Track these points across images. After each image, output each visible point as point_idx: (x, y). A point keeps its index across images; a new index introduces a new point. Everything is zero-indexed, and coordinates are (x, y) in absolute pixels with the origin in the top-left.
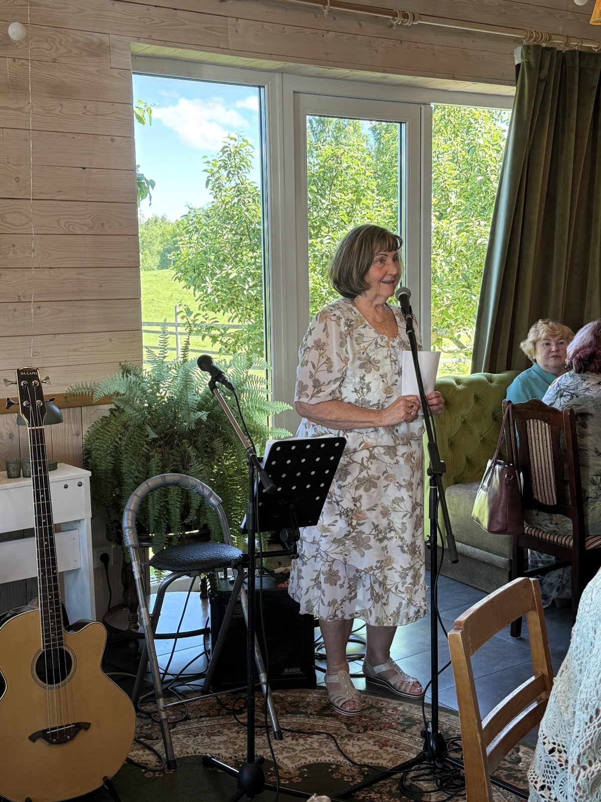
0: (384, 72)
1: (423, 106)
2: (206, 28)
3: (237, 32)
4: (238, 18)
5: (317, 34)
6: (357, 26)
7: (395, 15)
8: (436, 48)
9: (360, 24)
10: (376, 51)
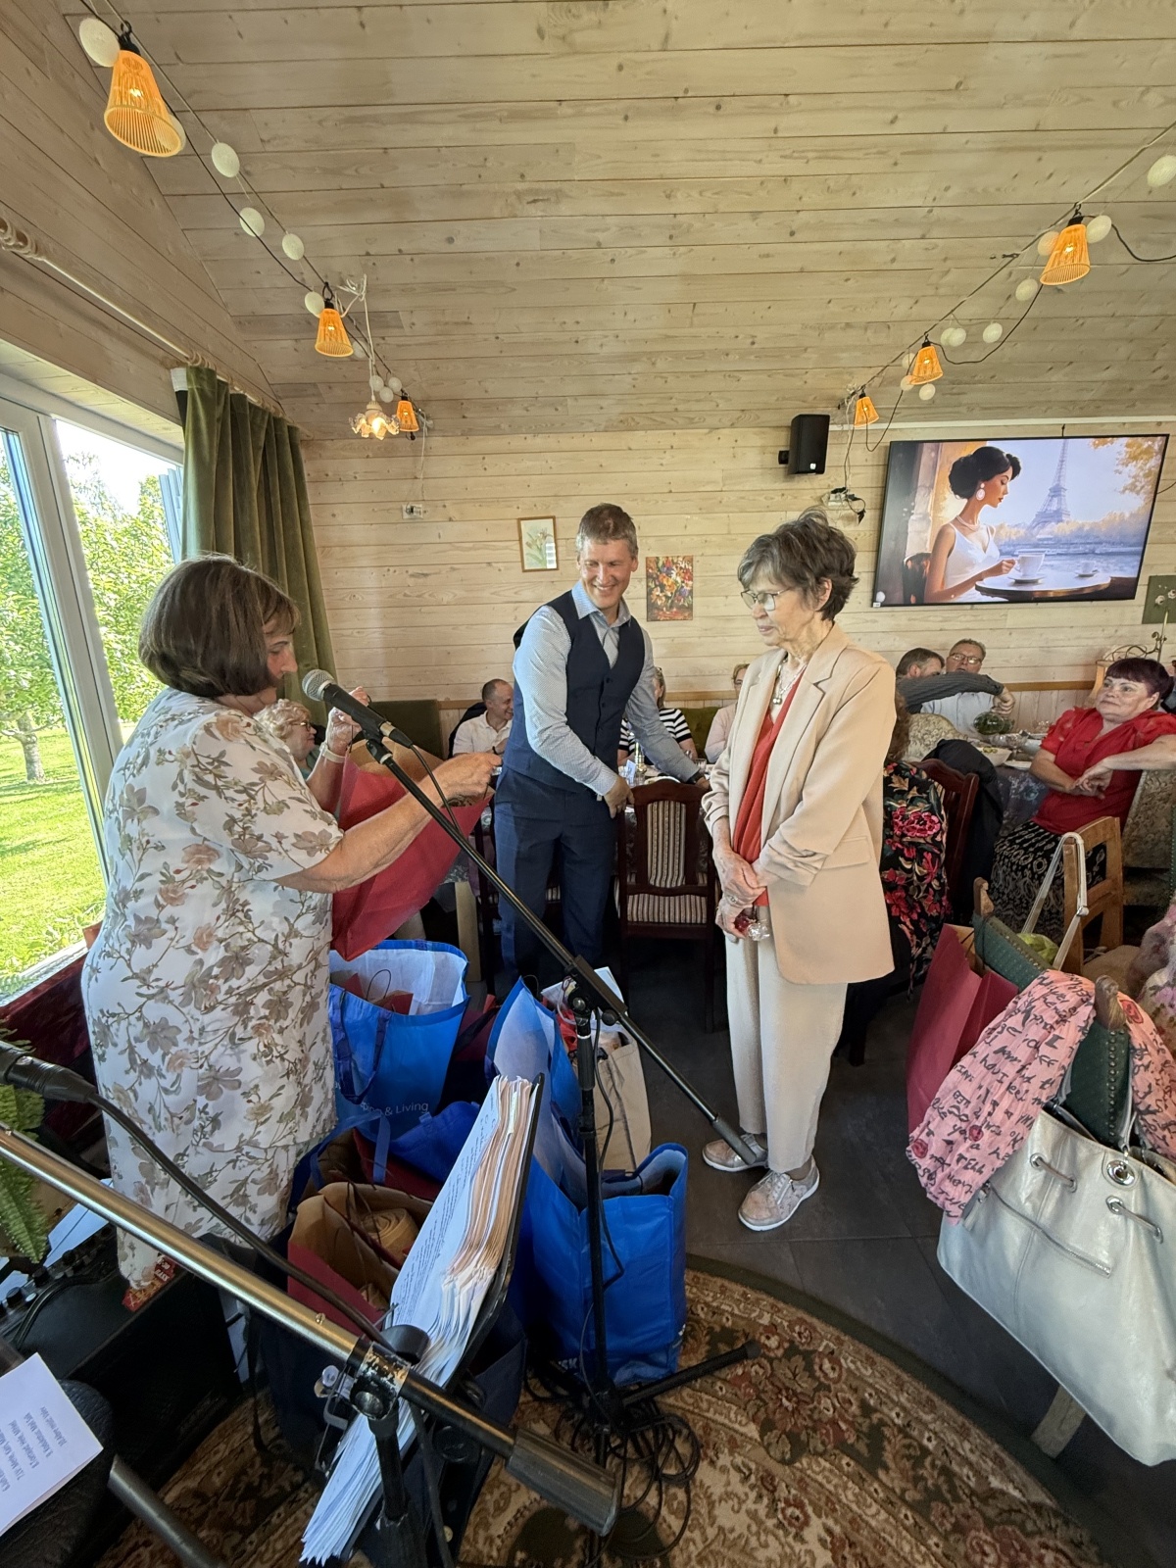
1: (41, 416)
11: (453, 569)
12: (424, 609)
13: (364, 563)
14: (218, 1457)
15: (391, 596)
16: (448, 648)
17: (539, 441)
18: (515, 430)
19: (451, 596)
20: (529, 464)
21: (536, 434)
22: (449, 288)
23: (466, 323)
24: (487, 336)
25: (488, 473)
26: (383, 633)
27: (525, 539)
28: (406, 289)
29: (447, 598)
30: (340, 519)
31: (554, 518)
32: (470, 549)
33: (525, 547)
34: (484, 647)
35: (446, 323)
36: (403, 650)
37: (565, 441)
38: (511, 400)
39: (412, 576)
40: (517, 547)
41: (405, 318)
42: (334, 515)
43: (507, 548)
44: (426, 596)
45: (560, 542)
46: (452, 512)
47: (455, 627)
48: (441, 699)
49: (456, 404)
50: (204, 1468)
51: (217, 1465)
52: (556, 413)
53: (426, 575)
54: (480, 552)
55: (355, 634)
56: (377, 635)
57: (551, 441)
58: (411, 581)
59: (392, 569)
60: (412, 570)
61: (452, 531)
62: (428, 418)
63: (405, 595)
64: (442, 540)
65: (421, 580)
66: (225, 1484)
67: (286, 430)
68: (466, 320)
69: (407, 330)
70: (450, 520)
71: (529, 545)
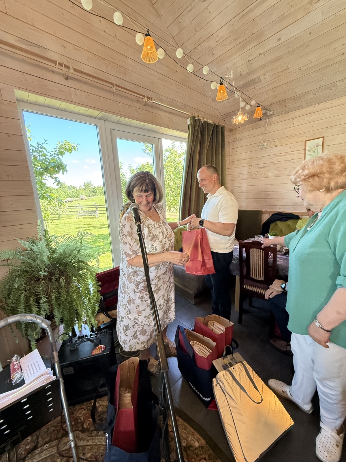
0: (143, 122)
1: (159, 139)
2: (59, 90)
3: (76, 95)
4: (76, 89)
5: (114, 103)
6: (132, 103)
7: (144, 96)
8: (162, 116)
9: (132, 102)
10: (140, 114)
11: (275, 164)
12: (262, 179)
13: (244, 165)
14: (104, 403)
15: (251, 175)
16: (268, 193)
17: (321, 106)
18: (309, 105)
19: (272, 174)
20: (314, 117)
21: (319, 103)
22: (279, 58)
23: (286, 69)
24: (295, 71)
25: (294, 125)
26: (247, 188)
27: (308, 148)
28: (263, 66)
29: (270, 175)
30: (238, 152)
31: (323, 138)
32: (282, 156)
33: (307, 151)
34: (283, 192)
35: (278, 73)
36: (252, 193)
37: (336, 102)
38: (307, 93)
39: (259, 168)
40: (304, 152)
41: (262, 78)
42: (237, 151)
43: (298, 153)
44: (263, 174)
45: (325, 148)
46: (277, 143)
47: (273, 185)
48: (263, 210)
49: (283, 102)
50: (101, 403)
51: (103, 405)
52: (332, 91)
53: (263, 167)
54: (286, 156)
55: (238, 188)
56: (244, 188)
57: (328, 104)
58: (258, 170)
59: (252, 166)
60: (259, 166)
61: (275, 151)
62: (270, 111)
63: (256, 175)
64: (272, 154)
65: (262, 169)
66: (101, 412)
67: (220, 128)
68: (286, 68)
69: (263, 82)
70: (276, 146)
71: (309, 151)
